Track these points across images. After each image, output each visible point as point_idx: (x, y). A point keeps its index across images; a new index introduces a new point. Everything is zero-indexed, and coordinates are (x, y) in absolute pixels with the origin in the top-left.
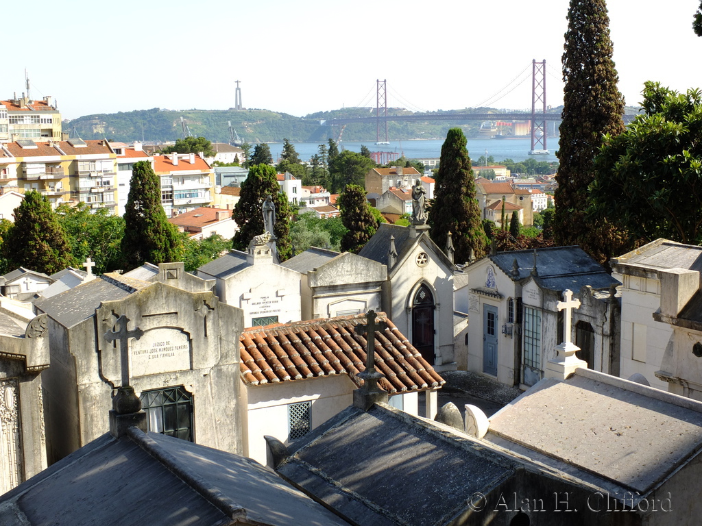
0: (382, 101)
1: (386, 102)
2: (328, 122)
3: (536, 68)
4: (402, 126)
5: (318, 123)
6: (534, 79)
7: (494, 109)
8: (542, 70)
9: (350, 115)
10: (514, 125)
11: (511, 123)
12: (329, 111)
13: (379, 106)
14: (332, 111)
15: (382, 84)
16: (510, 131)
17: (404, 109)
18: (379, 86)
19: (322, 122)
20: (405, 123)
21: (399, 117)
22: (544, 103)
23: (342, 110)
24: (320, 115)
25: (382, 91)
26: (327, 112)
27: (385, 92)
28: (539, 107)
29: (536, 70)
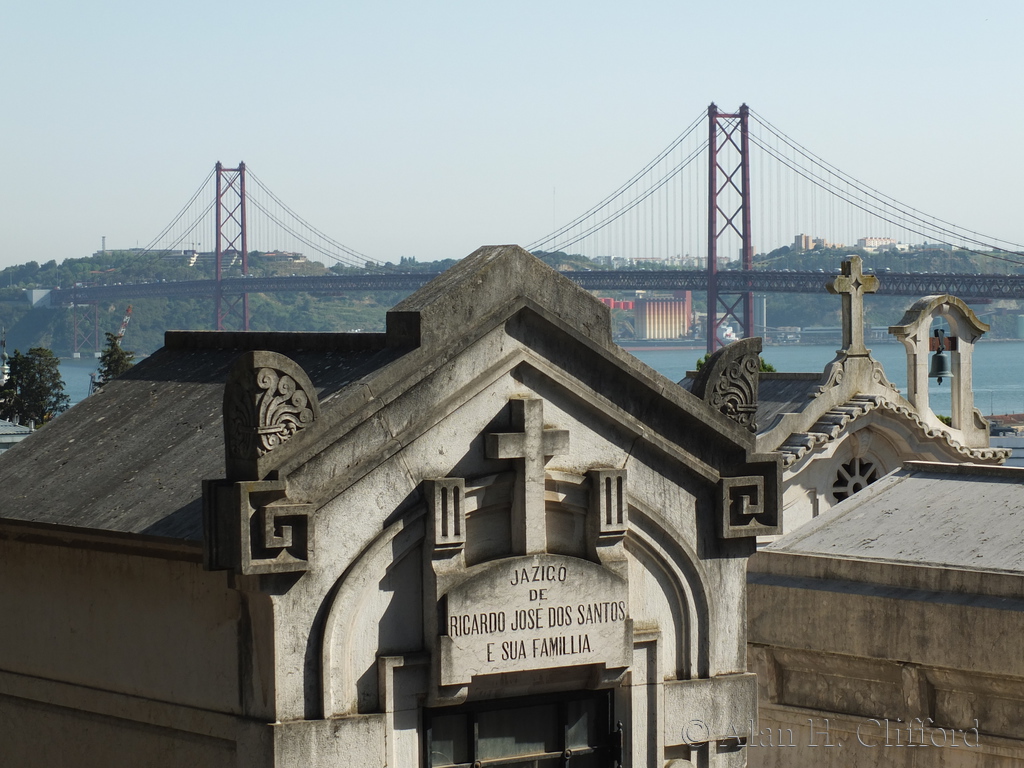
0: (231, 230)
1: (243, 234)
2: (56, 298)
3: (718, 130)
4: (290, 308)
5: (25, 298)
6: (713, 164)
7: (577, 258)
8: (737, 137)
9: (126, 273)
10: (640, 305)
11: (630, 302)
12: (59, 262)
13: (224, 246)
14: (69, 263)
15: (230, 178)
16: (628, 325)
17: (296, 256)
18: (223, 183)
19: (38, 295)
20: (299, 301)
21: (280, 280)
22: (746, 236)
23: (100, 259)
24: (28, 273)
25: (230, 200)
26: (52, 263)
27: (242, 204)
28: (729, 249)
29: (720, 138)
